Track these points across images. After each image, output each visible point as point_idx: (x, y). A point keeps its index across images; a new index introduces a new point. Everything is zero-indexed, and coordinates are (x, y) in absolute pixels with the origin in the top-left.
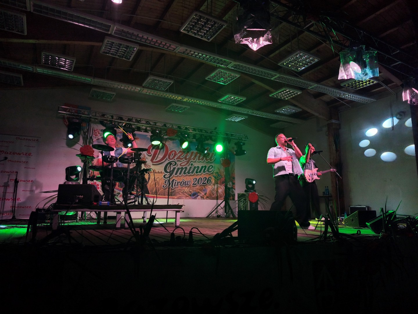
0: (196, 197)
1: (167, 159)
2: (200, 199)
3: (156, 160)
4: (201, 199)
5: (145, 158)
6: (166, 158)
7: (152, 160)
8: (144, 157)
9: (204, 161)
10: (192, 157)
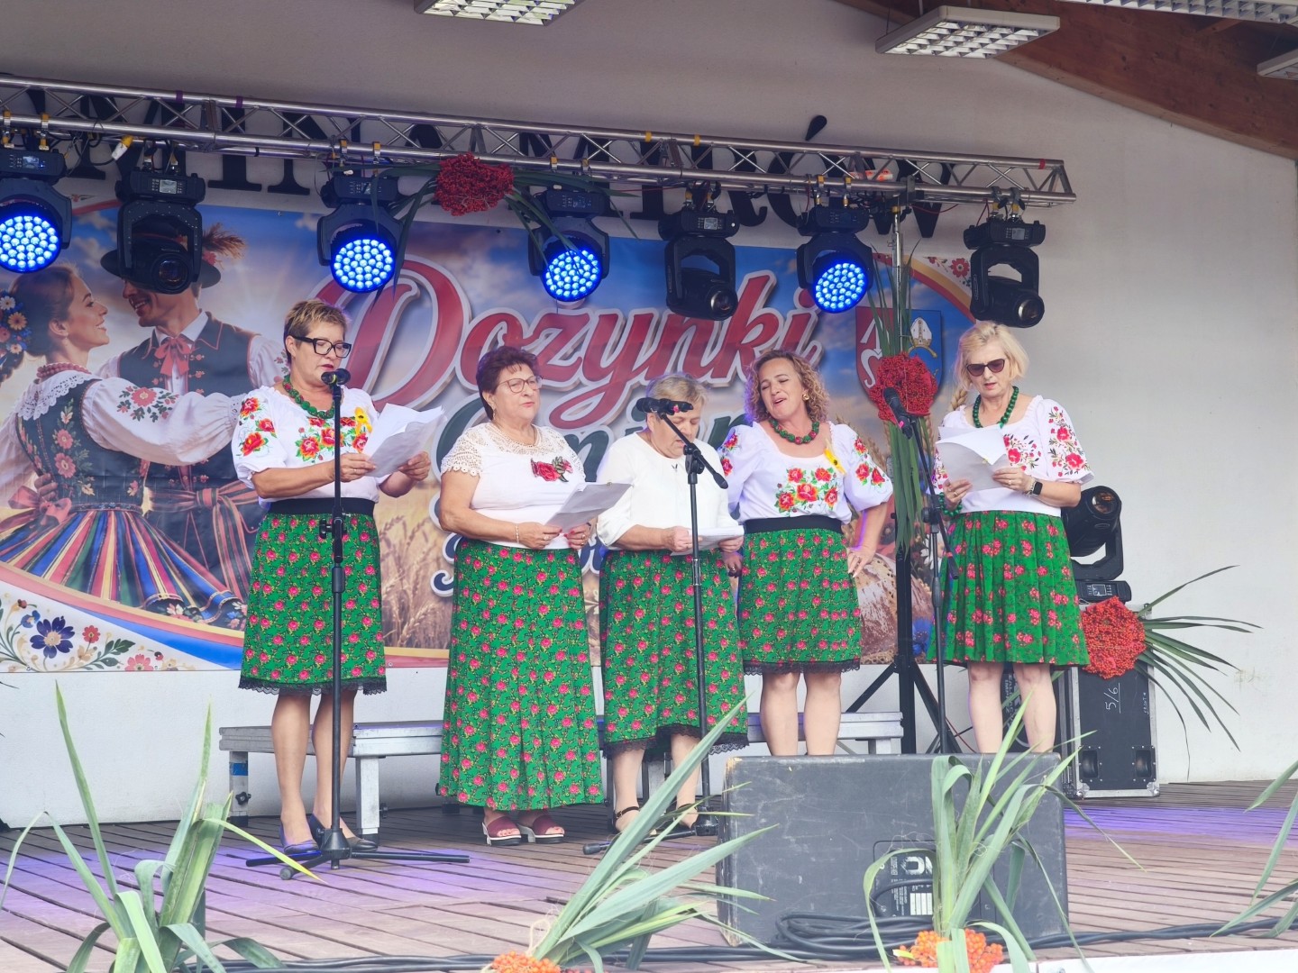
1: (454, 377)
6: (446, 377)
9: (736, 376)
10: (642, 358)
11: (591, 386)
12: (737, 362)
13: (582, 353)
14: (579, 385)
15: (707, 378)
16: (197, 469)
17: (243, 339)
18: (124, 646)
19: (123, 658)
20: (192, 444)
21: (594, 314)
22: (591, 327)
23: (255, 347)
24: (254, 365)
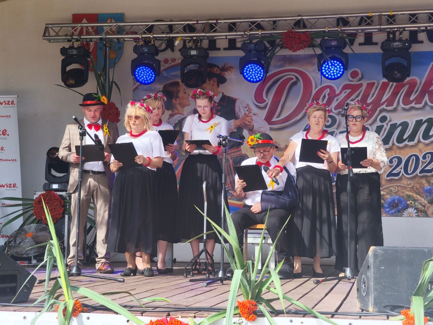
0: (399, 211)
2: (414, 215)
3: (278, 117)
4: (418, 216)
5: (251, 114)
7: (268, 119)
8: (247, 113)
9: (426, 103)
10: (385, 98)
12: (426, 98)
13: (359, 98)
15: (413, 105)
17: (234, 101)
21: (365, 83)
22: (364, 88)
23: (238, 103)
24: (237, 109)
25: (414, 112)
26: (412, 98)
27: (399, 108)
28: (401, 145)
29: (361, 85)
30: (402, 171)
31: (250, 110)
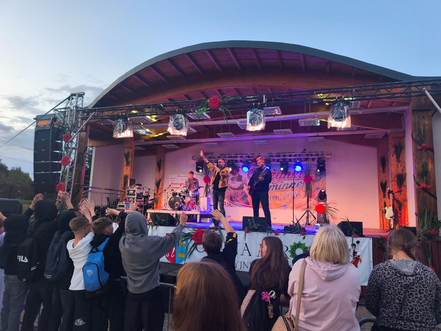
0: (286, 208)
2: (290, 209)
10: (282, 176)
11: (276, 180)
13: (275, 176)
14: (275, 180)
15: (290, 178)
16: (237, 188)
17: (242, 176)
18: (230, 204)
19: (230, 206)
20: (237, 186)
21: (277, 172)
22: (277, 173)
23: (243, 177)
24: (242, 179)
25: (290, 181)
26: (290, 177)
27: (286, 179)
28: (286, 190)
29: (276, 173)
30: (287, 197)
31: (246, 179)
